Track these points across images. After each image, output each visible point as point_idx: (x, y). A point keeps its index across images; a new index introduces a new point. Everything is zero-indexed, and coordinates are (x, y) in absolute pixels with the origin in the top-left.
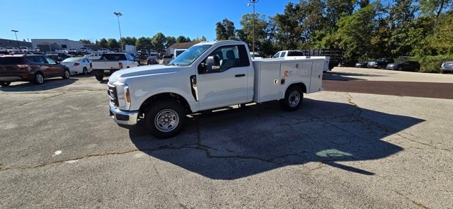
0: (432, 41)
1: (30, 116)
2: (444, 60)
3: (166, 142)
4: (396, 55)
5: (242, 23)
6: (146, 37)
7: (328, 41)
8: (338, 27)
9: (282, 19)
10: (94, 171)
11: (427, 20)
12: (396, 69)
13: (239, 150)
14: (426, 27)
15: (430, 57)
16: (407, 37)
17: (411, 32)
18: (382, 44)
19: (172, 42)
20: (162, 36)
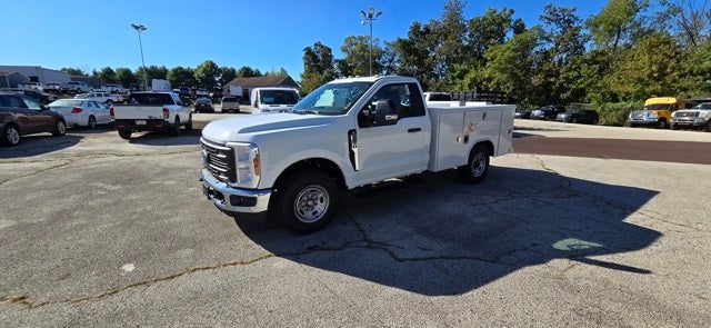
0: (611, 82)
2: (632, 109)
4: (568, 101)
5: (344, 50)
6: (185, 67)
7: (474, 80)
8: (486, 61)
9: (406, 47)
11: (602, 54)
12: (569, 120)
14: (602, 64)
15: (610, 105)
16: (579, 77)
17: (584, 70)
18: (547, 85)
19: (230, 75)
20: (213, 65)
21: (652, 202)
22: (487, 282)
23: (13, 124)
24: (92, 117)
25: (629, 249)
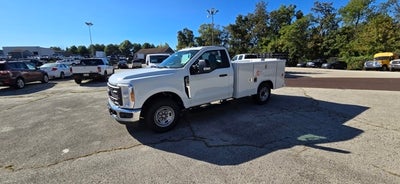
0: (354, 45)
1: (23, 119)
2: (366, 60)
3: (165, 136)
4: (328, 57)
5: (200, 32)
6: (114, 44)
7: (273, 46)
8: (280, 35)
9: (234, 29)
10: (108, 165)
11: (349, 28)
12: (329, 67)
13: (232, 139)
14: (349, 34)
15: (354, 58)
16: (335, 42)
17: (338, 38)
18: (316, 48)
19: (138, 48)
20: (129, 43)
21: (364, 113)
22: (254, 158)
23: (21, 77)
24: (62, 73)
25: (342, 140)
